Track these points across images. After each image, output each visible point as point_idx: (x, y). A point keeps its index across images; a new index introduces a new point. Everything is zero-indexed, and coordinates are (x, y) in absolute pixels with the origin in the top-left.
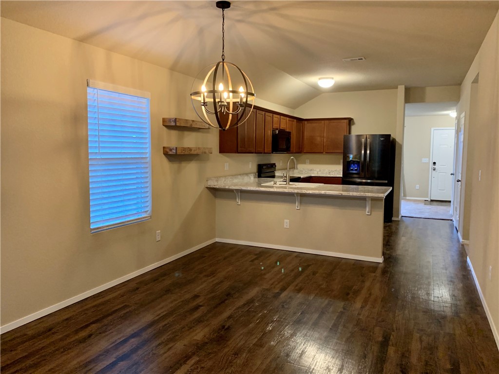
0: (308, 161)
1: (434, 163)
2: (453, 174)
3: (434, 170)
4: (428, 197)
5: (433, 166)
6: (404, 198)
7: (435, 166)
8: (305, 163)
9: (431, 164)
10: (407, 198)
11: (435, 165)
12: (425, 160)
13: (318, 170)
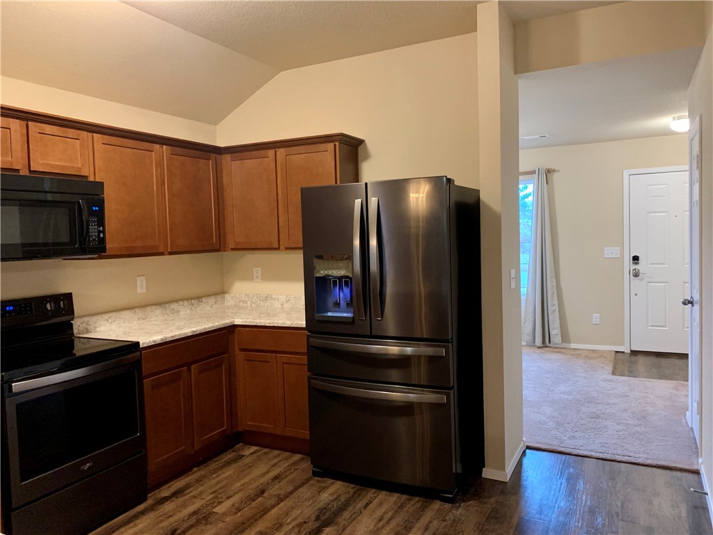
0: (258, 271)
1: (636, 259)
2: (691, 302)
3: (636, 275)
4: (622, 344)
5: (633, 267)
6: (565, 345)
7: (637, 267)
8: (248, 277)
9: (627, 260)
10: (573, 346)
11: (637, 264)
12: (611, 252)
13: (282, 298)
